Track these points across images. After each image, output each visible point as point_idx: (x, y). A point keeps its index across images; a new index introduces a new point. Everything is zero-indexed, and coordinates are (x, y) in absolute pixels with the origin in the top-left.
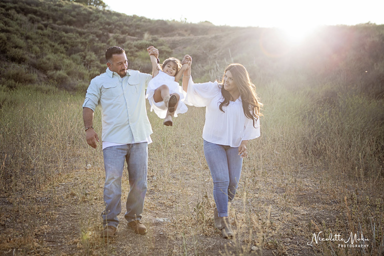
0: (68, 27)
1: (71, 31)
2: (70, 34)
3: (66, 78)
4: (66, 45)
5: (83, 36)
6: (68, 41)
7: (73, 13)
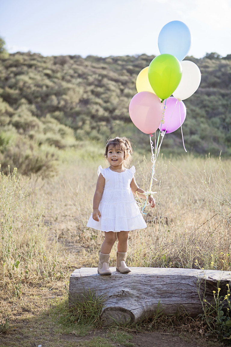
0: (212, 89)
1: (214, 93)
2: (212, 97)
3: (198, 142)
4: (207, 109)
5: (226, 98)
6: (210, 104)
7: (219, 74)
